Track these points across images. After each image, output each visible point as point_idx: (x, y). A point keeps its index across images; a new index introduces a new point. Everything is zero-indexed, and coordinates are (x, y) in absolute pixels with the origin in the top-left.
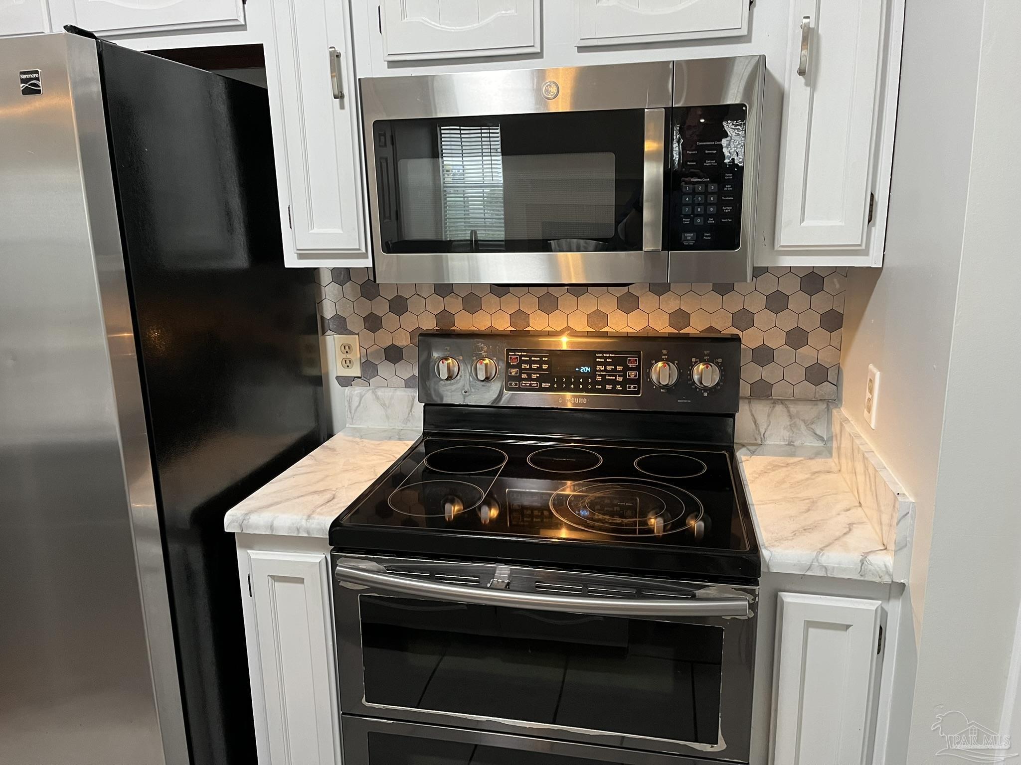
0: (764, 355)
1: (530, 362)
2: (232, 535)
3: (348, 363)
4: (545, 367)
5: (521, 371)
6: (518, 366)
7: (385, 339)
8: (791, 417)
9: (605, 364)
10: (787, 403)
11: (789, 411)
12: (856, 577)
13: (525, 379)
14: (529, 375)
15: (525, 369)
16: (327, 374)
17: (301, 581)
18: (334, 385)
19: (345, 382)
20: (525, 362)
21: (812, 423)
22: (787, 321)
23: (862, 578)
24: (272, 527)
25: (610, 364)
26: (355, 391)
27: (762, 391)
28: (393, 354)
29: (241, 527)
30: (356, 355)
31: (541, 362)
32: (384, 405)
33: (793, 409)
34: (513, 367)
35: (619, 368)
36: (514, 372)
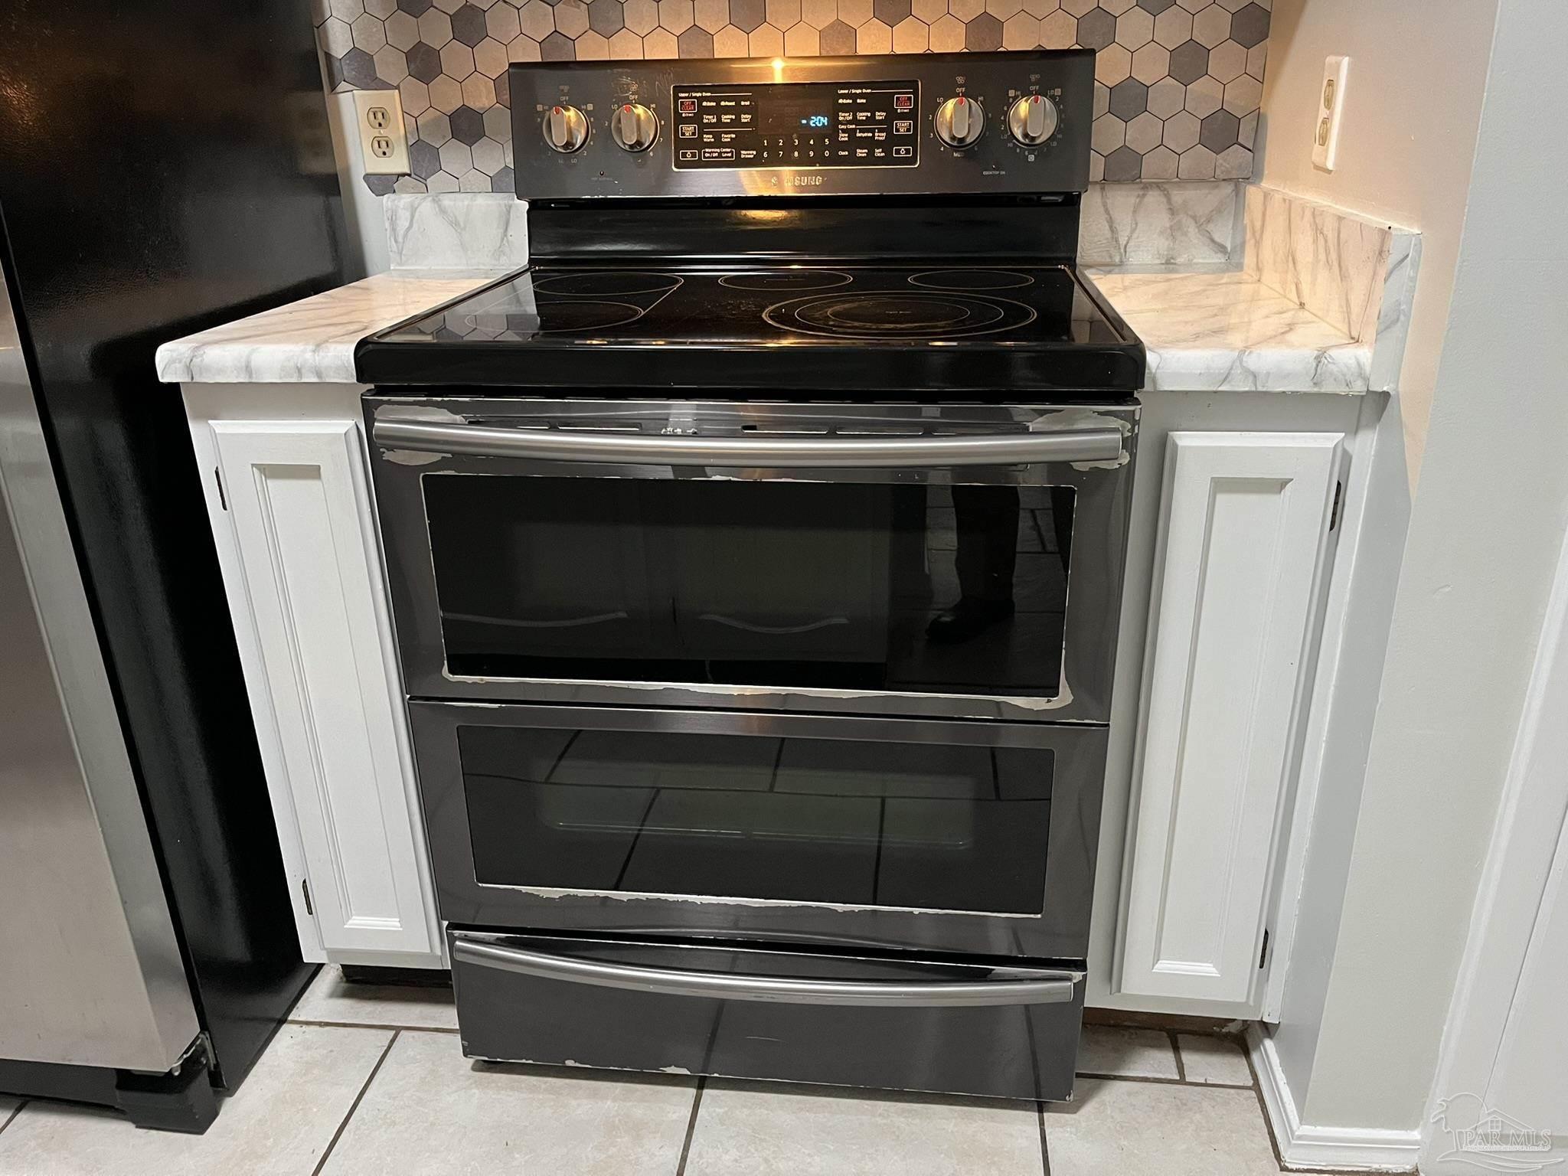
0: (1130, 100)
1: (718, 111)
2: (175, 387)
3: (383, 147)
4: (746, 118)
5: (703, 128)
6: (696, 119)
7: (448, 95)
8: (1172, 211)
9: (854, 108)
10: (1166, 186)
11: (1169, 201)
12: (1304, 386)
13: (709, 145)
14: (717, 136)
15: (710, 125)
16: (347, 170)
17: (312, 472)
18: (363, 192)
19: (382, 184)
20: (709, 111)
21: (1209, 221)
22: (1173, 29)
23: (1316, 390)
24: (248, 369)
25: (862, 108)
26: (400, 201)
27: (1125, 169)
28: (467, 123)
29: (189, 369)
30: (397, 130)
31: (738, 111)
32: (455, 224)
33: (1178, 196)
34: (688, 121)
35: (880, 116)
36: (688, 130)
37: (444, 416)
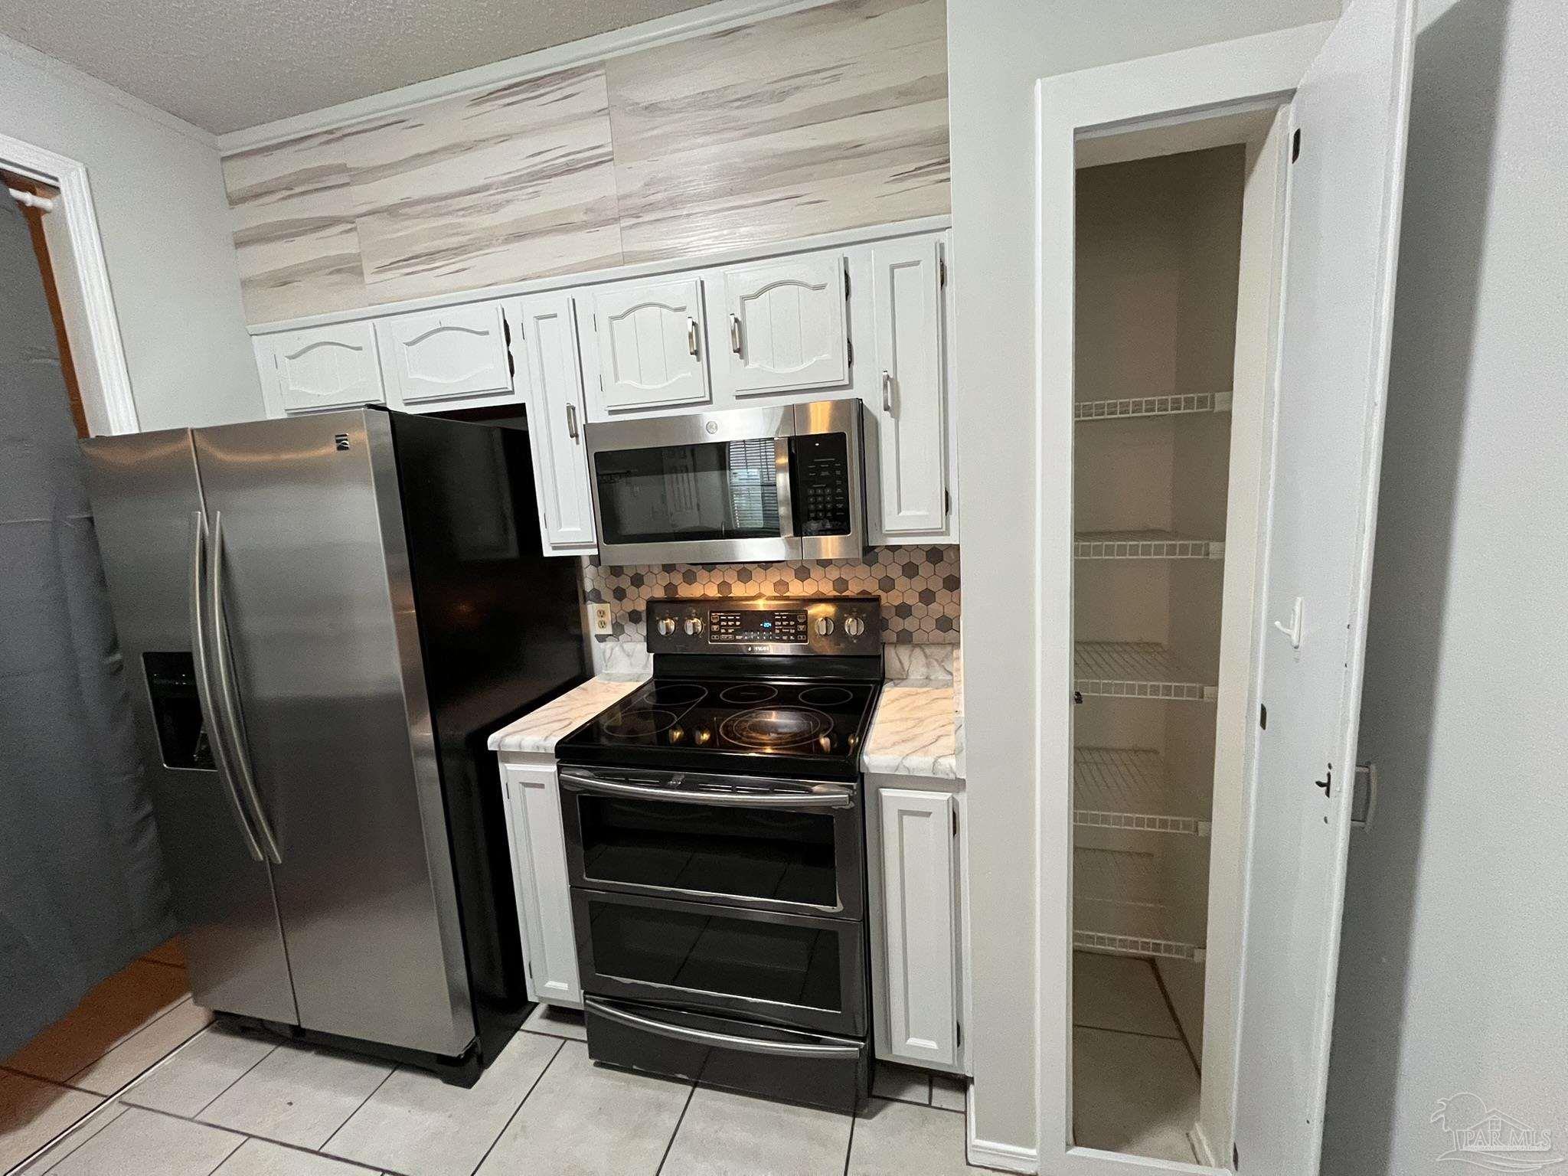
0: (904, 611)
1: (727, 620)
2: (495, 753)
3: (603, 625)
4: (738, 623)
5: (721, 626)
6: (718, 623)
7: (628, 606)
8: (926, 656)
9: (781, 620)
10: (923, 646)
11: (924, 653)
12: (931, 775)
13: (723, 633)
14: (727, 630)
15: (724, 626)
16: (589, 632)
17: (542, 786)
18: (594, 642)
19: (602, 638)
20: (723, 620)
21: (942, 661)
22: (919, 584)
23: (934, 776)
24: (520, 746)
25: (785, 620)
26: (608, 645)
27: (905, 638)
28: (634, 617)
29: (499, 747)
30: (608, 618)
31: (735, 620)
32: (628, 656)
33: (928, 651)
34: (714, 624)
35: (792, 623)
36: (715, 628)
37: (586, 773)
